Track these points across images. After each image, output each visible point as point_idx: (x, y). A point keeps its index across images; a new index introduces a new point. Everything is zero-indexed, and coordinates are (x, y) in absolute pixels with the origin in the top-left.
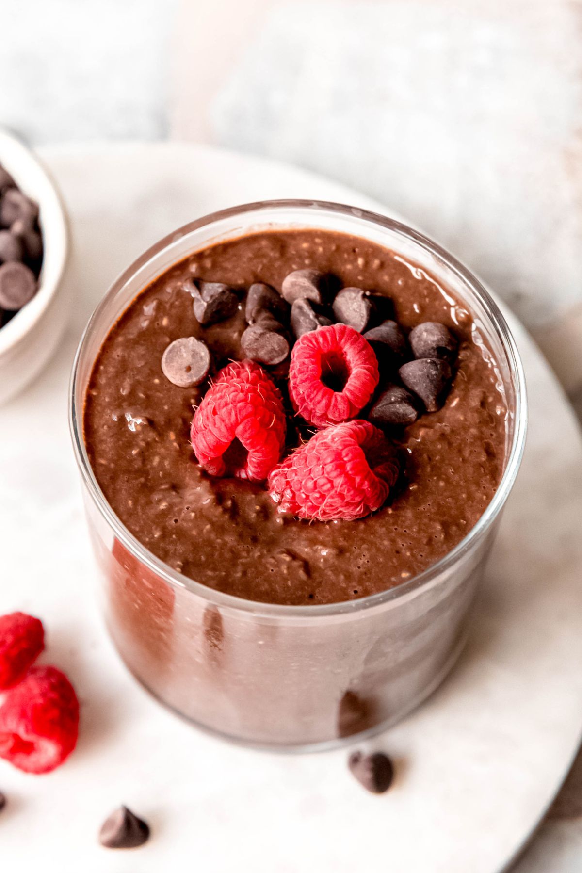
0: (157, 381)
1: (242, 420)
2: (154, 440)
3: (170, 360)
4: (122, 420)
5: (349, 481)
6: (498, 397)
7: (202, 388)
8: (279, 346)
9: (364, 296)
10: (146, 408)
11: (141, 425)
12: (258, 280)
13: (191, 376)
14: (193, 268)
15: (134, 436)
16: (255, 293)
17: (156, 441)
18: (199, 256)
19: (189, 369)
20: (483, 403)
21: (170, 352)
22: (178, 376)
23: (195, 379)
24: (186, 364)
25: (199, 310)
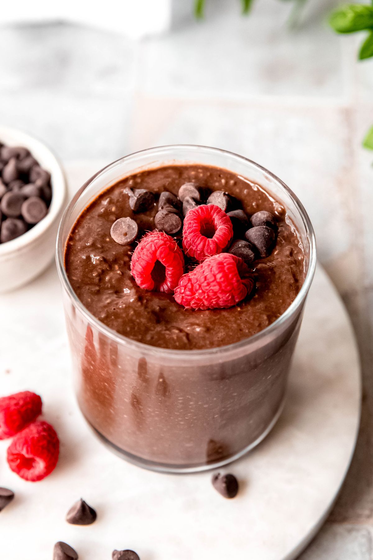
0: (108, 240)
1: (159, 248)
2: (106, 268)
3: (115, 230)
4: (89, 258)
5: (225, 276)
6: (300, 251)
7: (133, 245)
8: (176, 222)
9: (225, 194)
10: (102, 252)
11: (99, 260)
12: (166, 190)
13: (127, 238)
14: (131, 182)
15: (94, 267)
16: (164, 196)
17: (107, 270)
18: (134, 177)
19: (126, 234)
20: (291, 254)
21: (116, 225)
22: (119, 239)
23: (129, 240)
24: (124, 232)
25: (132, 202)
